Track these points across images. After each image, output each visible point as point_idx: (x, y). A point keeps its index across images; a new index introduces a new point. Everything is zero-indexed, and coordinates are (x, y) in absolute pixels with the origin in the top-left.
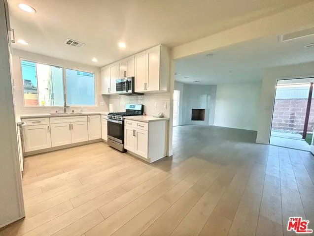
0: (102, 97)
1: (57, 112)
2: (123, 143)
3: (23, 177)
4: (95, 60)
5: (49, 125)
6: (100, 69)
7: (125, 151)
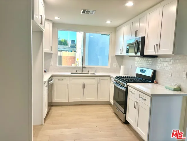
0: (115, 58)
1: (76, 71)
2: (125, 113)
3: (44, 123)
4: (108, 22)
5: (68, 83)
6: (115, 29)
7: (126, 123)
